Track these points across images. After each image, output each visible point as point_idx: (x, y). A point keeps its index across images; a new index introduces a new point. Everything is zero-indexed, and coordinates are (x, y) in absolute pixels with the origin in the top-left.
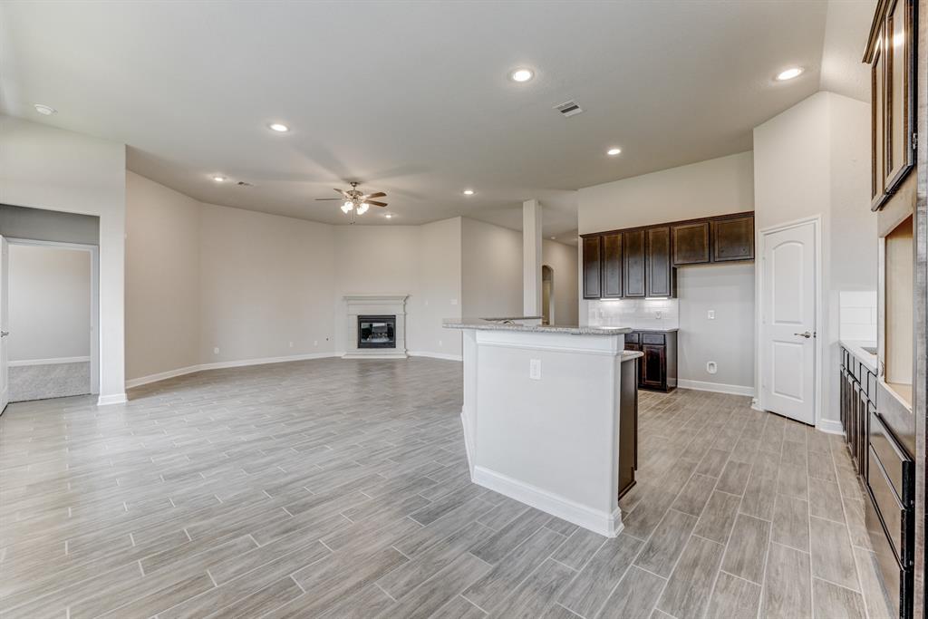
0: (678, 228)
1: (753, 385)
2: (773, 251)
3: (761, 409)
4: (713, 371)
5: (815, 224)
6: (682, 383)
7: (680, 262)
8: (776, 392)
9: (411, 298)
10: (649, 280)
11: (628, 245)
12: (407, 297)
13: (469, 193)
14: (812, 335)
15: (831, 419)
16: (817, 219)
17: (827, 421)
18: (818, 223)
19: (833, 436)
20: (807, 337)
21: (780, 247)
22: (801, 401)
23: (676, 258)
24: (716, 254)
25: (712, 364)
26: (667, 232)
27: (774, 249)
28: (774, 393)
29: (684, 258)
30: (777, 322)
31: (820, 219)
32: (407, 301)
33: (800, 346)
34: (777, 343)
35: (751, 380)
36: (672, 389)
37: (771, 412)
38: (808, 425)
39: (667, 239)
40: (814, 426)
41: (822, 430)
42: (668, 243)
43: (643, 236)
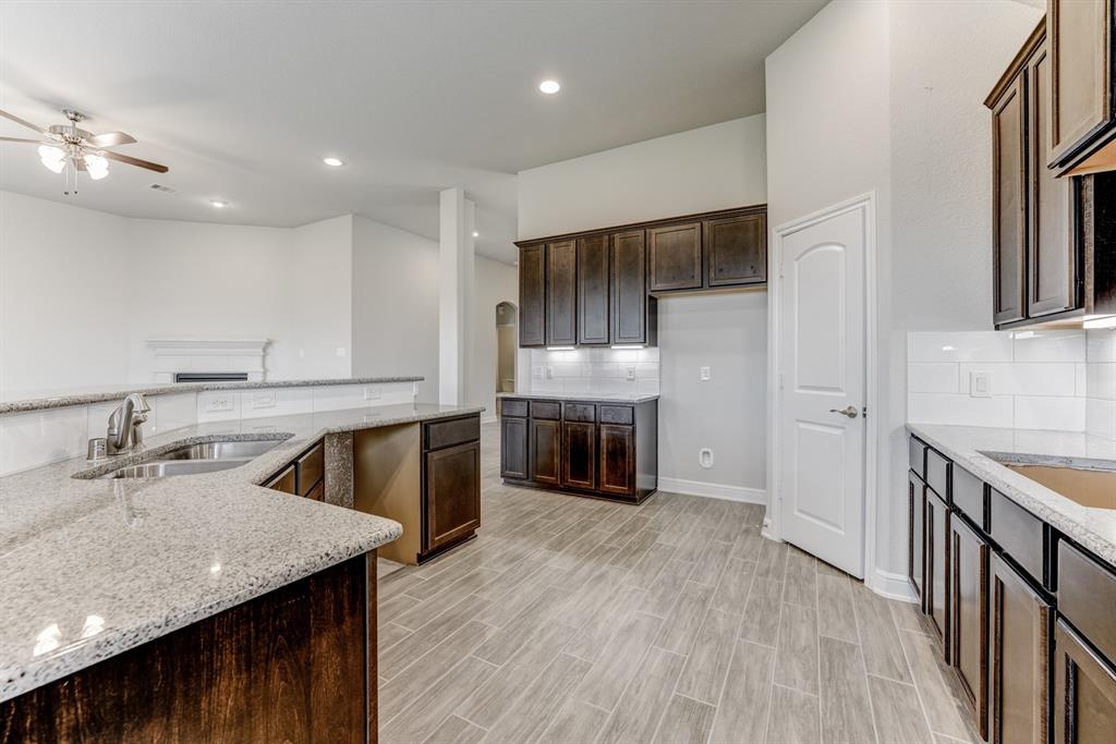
0: (657, 230)
1: (764, 488)
2: (796, 264)
3: (776, 539)
4: (708, 463)
5: (864, 209)
6: (665, 484)
7: (660, 286)
8: (800, 511)
9: (275, 345)
10: (615, 316)
11: (585, 259)
12: (269, 344)
13: (333, 162)
14: (860, 413)
15: (891, 570)
16: (869, 199)
17: (885, 574)
18: (870, 206)
19: (896, 603)
20: (852, 415)
21: (805, 256)
22: (841, 532)
23: (653, 279)
24: (712, 275)
25: (708, 453)
26: (641, 239)
27: (797, 260)
28: (796, 513)
29: (666, 280)
30: (801, 387)
31: (873, 199)
32: (269, 350)
33: (838, 432)
34: (801, 425)
35: (761, 479)
36: (647, 493)
37: (791, 545)
38: (851, 576)
39: (641, 249)
40: (862, 581)
41: (877, 590)
42: (642, 256)
43: (605, 244)
